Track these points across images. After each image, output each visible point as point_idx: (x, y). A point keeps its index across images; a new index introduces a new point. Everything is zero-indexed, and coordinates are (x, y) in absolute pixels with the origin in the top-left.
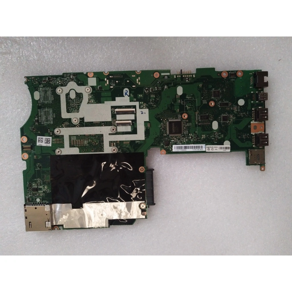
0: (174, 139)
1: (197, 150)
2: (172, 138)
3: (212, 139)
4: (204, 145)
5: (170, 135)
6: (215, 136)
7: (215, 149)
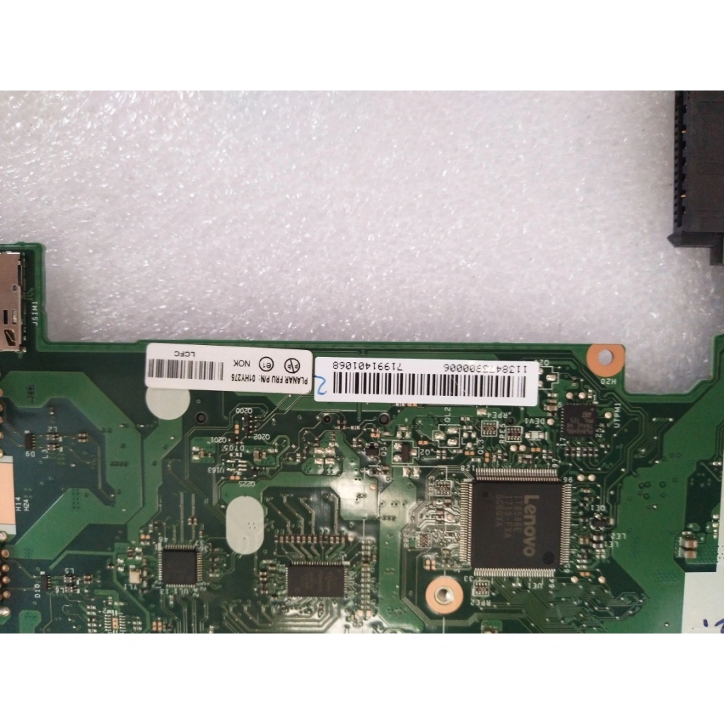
0: (522, 448)
1: (374, 365)
2: (540, 454)
3: (265, 437)
4: (326, 394)
5: (550, 473)
6: (245, 457)
7: (247, 364)
